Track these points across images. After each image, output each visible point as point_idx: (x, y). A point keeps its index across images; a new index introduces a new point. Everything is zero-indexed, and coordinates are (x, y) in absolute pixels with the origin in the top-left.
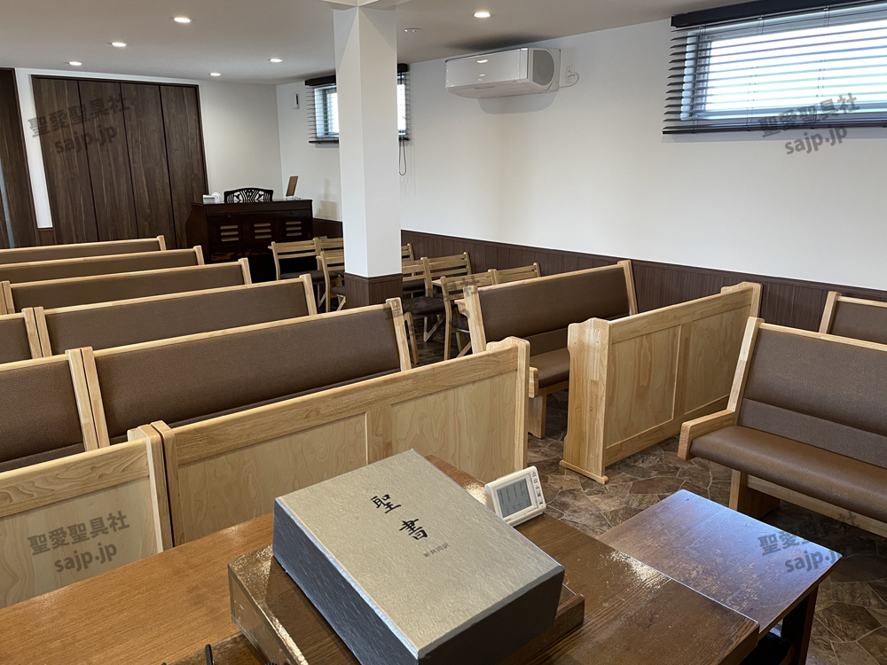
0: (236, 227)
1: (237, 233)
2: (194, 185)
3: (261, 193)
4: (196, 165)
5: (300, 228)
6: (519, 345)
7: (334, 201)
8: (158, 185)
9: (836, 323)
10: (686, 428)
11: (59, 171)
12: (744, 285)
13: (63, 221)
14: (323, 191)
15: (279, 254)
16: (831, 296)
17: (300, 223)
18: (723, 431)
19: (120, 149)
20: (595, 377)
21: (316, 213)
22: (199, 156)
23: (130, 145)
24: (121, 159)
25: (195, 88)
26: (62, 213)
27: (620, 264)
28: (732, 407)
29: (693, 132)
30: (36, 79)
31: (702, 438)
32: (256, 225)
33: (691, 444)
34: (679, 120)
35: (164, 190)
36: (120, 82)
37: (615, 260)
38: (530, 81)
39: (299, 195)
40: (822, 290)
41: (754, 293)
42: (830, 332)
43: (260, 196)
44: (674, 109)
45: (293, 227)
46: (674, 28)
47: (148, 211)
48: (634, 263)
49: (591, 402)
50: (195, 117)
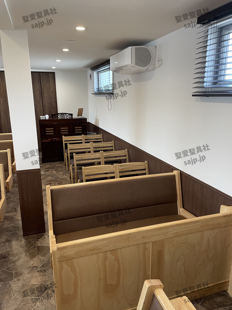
0: (53, 129)
1: (53, 131)
5: (81, 130)
17: (81, 127)
25: (54, 73)
27: (175, 173)
32: (61, 129)
34: (203, 87)
43: (67, 116)
45: (78, 129)
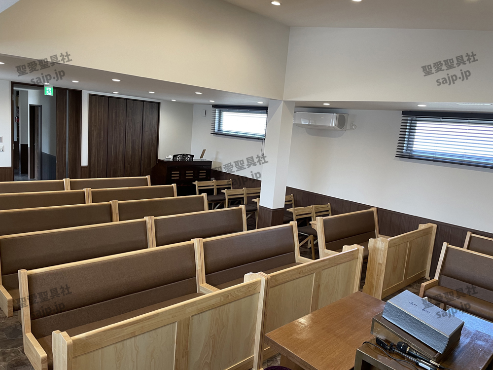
0: (179, 172)
1: (178, 175)
2: (152, 148)
3: (189, 156)
4: (154, 139)
5: (205, 174)
6: (360, 248)
7: (220, 162)
8: (137, 147)
9: (470, 245)
10: (423, 286)
11: (94, 139)
12: (430, 225)
13: (92, 163)
14: (214, 156)
15: (199, 187)
16: (469, 234)
17: (205, 171)
18: (435, 287)
19: (122, 130)
20: (381, 262)
21: (213, 167)
22: (156, 135)
23: (127, 128)
24: (122, 135)
25: (159, 104)
26: (93, 159)
27: (372, 209)
28: (436, 278)
29: (409, 158)
30: (91, 96)
31: (429, 290)
32: (187, 172)
33: (425, 292)
34: (403, 152)
35: (139, 150)
36: (127, 99)
37: (369, 207)
38: (336, 127)
39: (206, 158)
40: (465, 230)
41: (434, 228)
42: (468, 249)
44: (400, 147)
45: (203, 173)
46: (403, 116)
47: (130, 160)
48: (378, 209)
49: (378, 272)
50: (157, 117)
